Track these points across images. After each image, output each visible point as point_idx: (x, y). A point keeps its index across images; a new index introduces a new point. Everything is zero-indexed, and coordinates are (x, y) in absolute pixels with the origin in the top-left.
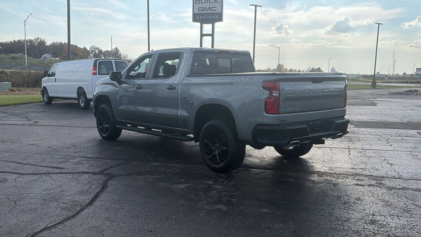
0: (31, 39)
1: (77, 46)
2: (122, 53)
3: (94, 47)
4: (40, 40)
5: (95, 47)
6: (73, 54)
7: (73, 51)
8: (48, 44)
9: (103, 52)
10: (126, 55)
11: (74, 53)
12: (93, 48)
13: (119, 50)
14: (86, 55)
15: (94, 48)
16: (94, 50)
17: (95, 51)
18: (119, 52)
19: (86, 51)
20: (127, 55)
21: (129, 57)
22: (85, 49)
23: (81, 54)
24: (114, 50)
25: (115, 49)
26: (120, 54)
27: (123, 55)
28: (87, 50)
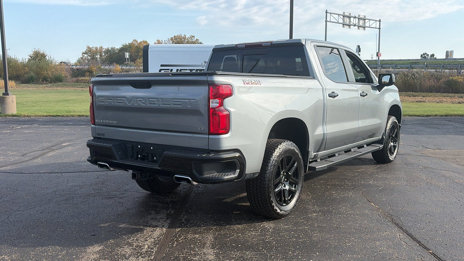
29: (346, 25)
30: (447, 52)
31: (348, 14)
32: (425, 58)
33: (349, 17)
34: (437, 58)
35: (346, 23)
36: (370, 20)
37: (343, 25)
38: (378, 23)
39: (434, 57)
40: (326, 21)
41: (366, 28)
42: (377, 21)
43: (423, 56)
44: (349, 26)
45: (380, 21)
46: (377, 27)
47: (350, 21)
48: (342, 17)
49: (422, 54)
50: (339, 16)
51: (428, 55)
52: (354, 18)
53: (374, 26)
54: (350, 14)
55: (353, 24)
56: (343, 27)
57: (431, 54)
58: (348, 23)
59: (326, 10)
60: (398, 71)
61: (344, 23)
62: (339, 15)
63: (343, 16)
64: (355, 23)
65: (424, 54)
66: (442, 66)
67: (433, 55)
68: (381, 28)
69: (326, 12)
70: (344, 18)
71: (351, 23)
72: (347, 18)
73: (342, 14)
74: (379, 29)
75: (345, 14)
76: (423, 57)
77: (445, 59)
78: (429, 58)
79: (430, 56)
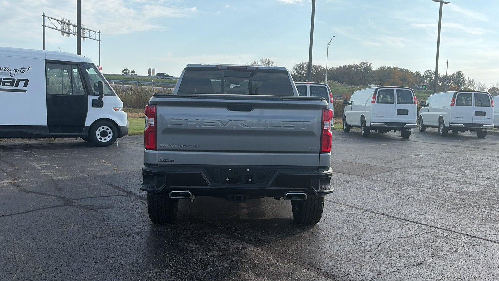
0: (356, 65)
1: (409, 71)
2: (466, 78)
3: (429, 71)
4: (365, 65)
5: (431, 71)
6: (402, 81)
7: (403, 76)
8: (374, 69)
9: (441, 77)
10: (471, 81)
11: (404, 79)
12: (428, 73)
13: (462, 74)
14: (418, 81)
15: (430, 73)
16: (429, 74)
17: (431, 76)
18: (462, 76)
19: (419, 77)
20: (473, 81)
21: (475, 83)
22: (418, 74)
23: (413, 80)
24: (455, 75)
25: (456, 73)
26: (463, 80)
27: (467, 81)
28: (421, 75)
29: (65, 33)
30: (150, 70)
31: (66, 21)
32: (126, 74)
33: (69, 25)
34: (137, 75)
35: (65, 30)
36: (89, 30)
37: (62, 32)
38: (98, 34)
39: (135, 73)
40: (44, 26)
41: (86, 38)
42: (97, 32)
43: (125, 71)
44: (69, 34)
45: (99, 33)
46: (97, 39)
47: (70, 29)
48: (60, 23)
49: (124, 70)
50: (57, 22)
51: (129, 71)
52: (74, 26)
53: (94, 37)
54: (69, 21)
55: (73, 32)
56: (62, 35)
57: (132, 70)
58: (67, 31)
59: (44, 13)
60: (127, 87)
61: (63, 30)
62: (57, 20)
63: (62, 23)
64: (74, 32)
65: (125, 70)
66: (167, 85)
67: (133, 72)
68: (100, 40)
69: (44, 16)
70: (63, 25)
71: (71, 32)
72: (66, 25)
73: (61, 20)
74: (99, 41)
75: (64, 21)
76: (124, 73)
77: (148, 77)
78: (130, 74)
79: (130, 72)
